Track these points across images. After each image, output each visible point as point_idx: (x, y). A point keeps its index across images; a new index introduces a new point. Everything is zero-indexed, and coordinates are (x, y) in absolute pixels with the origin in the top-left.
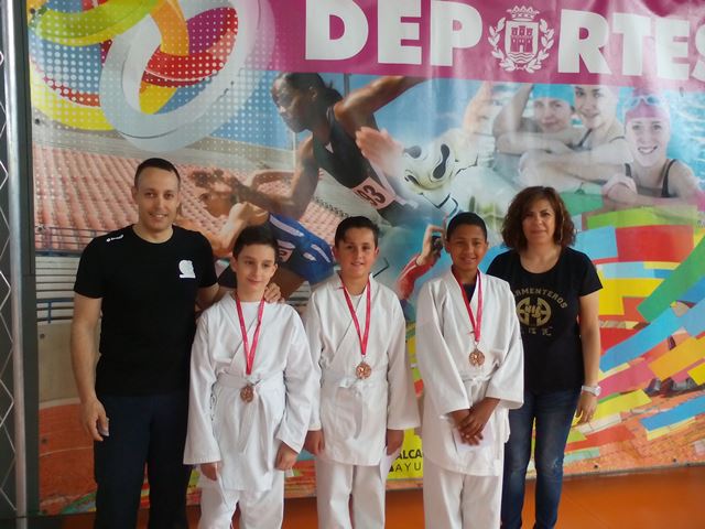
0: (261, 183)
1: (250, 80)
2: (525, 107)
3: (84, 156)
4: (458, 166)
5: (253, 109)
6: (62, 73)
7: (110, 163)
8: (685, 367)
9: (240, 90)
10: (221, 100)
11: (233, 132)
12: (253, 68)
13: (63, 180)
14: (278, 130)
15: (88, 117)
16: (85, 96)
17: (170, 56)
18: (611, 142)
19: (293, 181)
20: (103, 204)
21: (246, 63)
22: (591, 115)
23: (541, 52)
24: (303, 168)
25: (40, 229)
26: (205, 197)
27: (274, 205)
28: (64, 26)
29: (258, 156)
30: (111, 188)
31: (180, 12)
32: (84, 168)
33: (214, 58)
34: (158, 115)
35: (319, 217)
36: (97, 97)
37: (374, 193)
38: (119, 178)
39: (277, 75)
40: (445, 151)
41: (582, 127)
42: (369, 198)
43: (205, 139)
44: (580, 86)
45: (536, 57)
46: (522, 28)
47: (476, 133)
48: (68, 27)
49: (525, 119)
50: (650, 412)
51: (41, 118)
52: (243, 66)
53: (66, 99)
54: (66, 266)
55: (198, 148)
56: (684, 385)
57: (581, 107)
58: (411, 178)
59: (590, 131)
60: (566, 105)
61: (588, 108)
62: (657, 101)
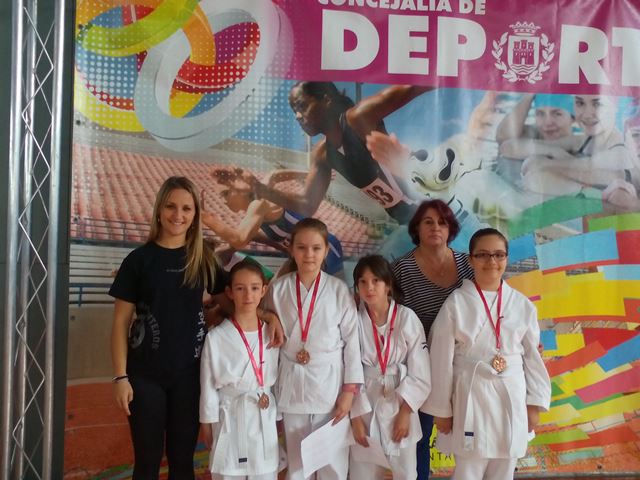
0: (278, 182)
1: (270, 88)
2: (527, 115)
3: (118, 154)
4: (463, 169)
5: (272, 113)
6: (102, 80)
9: (260, 97)
10: (243, 105)
11: (253, 134)
12: (273, 78)
13: (98, 176)
14: (294, 133)
15: (123, 120)
16: (121, 101)
17: (198, 66)
18: (610, 149)
19: (307, 181)
20: (134, 199)
21: (267, 71)
22: (591, 123)
23: (542, 65)
24: (316, 170)
25: (76, 219)
26: (225, 194)
27: (288, 203)
28: (107, 40)
29: (275, 157)
30: (141, 183)
31: (209, 28)
33: (238, 67)
34: (187, 119)
35: (331, 214)
37: (382, 193)
38: (150, 176)
40: (451, 155)
41: (582, 135)
42: (377, 198)
43: (227, 141)
44: (580, 96)
45: (537, 69)
46: (524, 42)
48: (110, 40)
49: (528, 126)
51: (82, 120)
52: (264, 75)
53: (105, 103)
54: (98, 254)
55: (221, 149)
57: (581, 115)
58: (418, 179)
59: (590, 138)
60: (567, 115)
61: (587, 117)
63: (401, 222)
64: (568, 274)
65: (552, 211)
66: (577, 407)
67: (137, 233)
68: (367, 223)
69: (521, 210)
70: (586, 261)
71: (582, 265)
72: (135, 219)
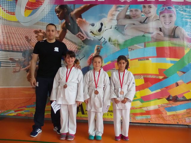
1: (49, 7)
2: (127, 12)
3: (11, 27)
4: (106, 29)
5: (50, 14)
6: (7, 7)
8: (182, 93)
9: (47, 10)
10: (42, 12)
11: (44, 20)
12: (51, 4)
13: (6, 33)
14: (56, 19)
15: (12, 18)
16: (12, 13)
17: (31, 2)
18: (155, 21)
19: (60, 33)
20: (15, 39)
21: (49, 3)
22: (147, 13)
24: (62, 30)
26: (37, 37)
30: (16, 35)
32: (11, 30)
33: (41, 2)
34: (28, 17)
37: (81, 36)
38: (19, 33)
39: (57, 5)
40: (102, 24)
41: (145, 17)
42: (80, 38)
43: (37, 22)
44: (144, 5)
47: (111, 19)
49: (127, 15)
51: (1, 18)
52: (48, 3)
53: (7, 13)
54: (5, 54)
55: (36, 24)
56: (182, 99)
57: (144, 11)
58: (91, 32)
59: (147, 18)
60: (140, 11)
61: (146, 11)
62: (171, 8)
63: (86, 45)
64: (139, 60)
65: (134, 41)
66: (142, 102)
67: (15, 48)
68: (77, 45)
69: (124, 41)
70: (145, 56)
71: (144, 57)
72: (15, 45)
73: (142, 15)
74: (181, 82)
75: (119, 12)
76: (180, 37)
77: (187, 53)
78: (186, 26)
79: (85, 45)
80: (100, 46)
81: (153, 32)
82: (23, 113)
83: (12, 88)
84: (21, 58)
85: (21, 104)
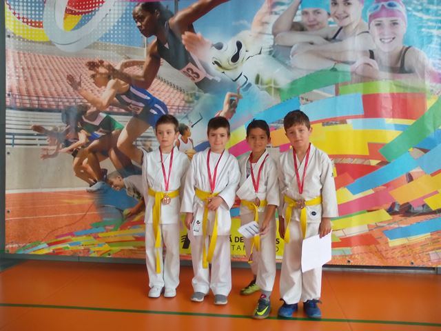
0: (126, 67)
1: (120, 8)
2: (295, 15)
3: (34, 55)
4: (248, 54)
5: (122, 24)
6: (23, 10)
7: (48, 59)
8: (422, 196)
9: (114, 14)
10: (104, 20)
12: (122, 2)
13: (23, 69)
15: (37, 34)
16: (35, 22)
18: (357, 35)
19: (145, 66)
20: (43, 82)
22: (342, 17)
24: (150, 59)
25: (9, 95)
26: (93, 76)
29: (124, 52)
30: (47, 73)
32: (34, 62)
34: (73, 32)
35: (160, 88)
36: (42, 23)
37: (193, 72)
38: (52, 68)
39: (136, 4)
40: (239, 45)
41: (336, 26)
42: (190, 76)
43: (95, 43)
47: (261, 33)
49: (296, 23)
50: (391, 226)
51: (12, 35)
53: (26, 24)
54: (24, 116)
55: (91, 48)
56: (420, 209)
57: (335, 13)
58: (216, 63)
59: (341, 28)
60: (324, 12)
61: (340, 13)
62: (395, 6)
63: (205, 92)
64: (323, 125)
65: (313, 81)
67: (45, 103)
68: (184, 93)
69: (289, 81)
70: (338, 116)
71: (335, 118)
72: (44, 94)
73: (330, 23)
74: (418, 172)
75: (276, 17)
76: (417, 70)
77: (431, 108)
78: (430, 45)
79: (203, 93)
80: (236, 94)
81: (354, 60)
82: (67, 247)
83: (42, 193)
84: (58, 125)
85: (62, 228)
